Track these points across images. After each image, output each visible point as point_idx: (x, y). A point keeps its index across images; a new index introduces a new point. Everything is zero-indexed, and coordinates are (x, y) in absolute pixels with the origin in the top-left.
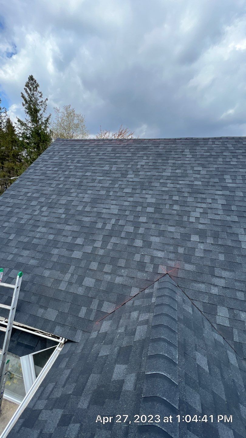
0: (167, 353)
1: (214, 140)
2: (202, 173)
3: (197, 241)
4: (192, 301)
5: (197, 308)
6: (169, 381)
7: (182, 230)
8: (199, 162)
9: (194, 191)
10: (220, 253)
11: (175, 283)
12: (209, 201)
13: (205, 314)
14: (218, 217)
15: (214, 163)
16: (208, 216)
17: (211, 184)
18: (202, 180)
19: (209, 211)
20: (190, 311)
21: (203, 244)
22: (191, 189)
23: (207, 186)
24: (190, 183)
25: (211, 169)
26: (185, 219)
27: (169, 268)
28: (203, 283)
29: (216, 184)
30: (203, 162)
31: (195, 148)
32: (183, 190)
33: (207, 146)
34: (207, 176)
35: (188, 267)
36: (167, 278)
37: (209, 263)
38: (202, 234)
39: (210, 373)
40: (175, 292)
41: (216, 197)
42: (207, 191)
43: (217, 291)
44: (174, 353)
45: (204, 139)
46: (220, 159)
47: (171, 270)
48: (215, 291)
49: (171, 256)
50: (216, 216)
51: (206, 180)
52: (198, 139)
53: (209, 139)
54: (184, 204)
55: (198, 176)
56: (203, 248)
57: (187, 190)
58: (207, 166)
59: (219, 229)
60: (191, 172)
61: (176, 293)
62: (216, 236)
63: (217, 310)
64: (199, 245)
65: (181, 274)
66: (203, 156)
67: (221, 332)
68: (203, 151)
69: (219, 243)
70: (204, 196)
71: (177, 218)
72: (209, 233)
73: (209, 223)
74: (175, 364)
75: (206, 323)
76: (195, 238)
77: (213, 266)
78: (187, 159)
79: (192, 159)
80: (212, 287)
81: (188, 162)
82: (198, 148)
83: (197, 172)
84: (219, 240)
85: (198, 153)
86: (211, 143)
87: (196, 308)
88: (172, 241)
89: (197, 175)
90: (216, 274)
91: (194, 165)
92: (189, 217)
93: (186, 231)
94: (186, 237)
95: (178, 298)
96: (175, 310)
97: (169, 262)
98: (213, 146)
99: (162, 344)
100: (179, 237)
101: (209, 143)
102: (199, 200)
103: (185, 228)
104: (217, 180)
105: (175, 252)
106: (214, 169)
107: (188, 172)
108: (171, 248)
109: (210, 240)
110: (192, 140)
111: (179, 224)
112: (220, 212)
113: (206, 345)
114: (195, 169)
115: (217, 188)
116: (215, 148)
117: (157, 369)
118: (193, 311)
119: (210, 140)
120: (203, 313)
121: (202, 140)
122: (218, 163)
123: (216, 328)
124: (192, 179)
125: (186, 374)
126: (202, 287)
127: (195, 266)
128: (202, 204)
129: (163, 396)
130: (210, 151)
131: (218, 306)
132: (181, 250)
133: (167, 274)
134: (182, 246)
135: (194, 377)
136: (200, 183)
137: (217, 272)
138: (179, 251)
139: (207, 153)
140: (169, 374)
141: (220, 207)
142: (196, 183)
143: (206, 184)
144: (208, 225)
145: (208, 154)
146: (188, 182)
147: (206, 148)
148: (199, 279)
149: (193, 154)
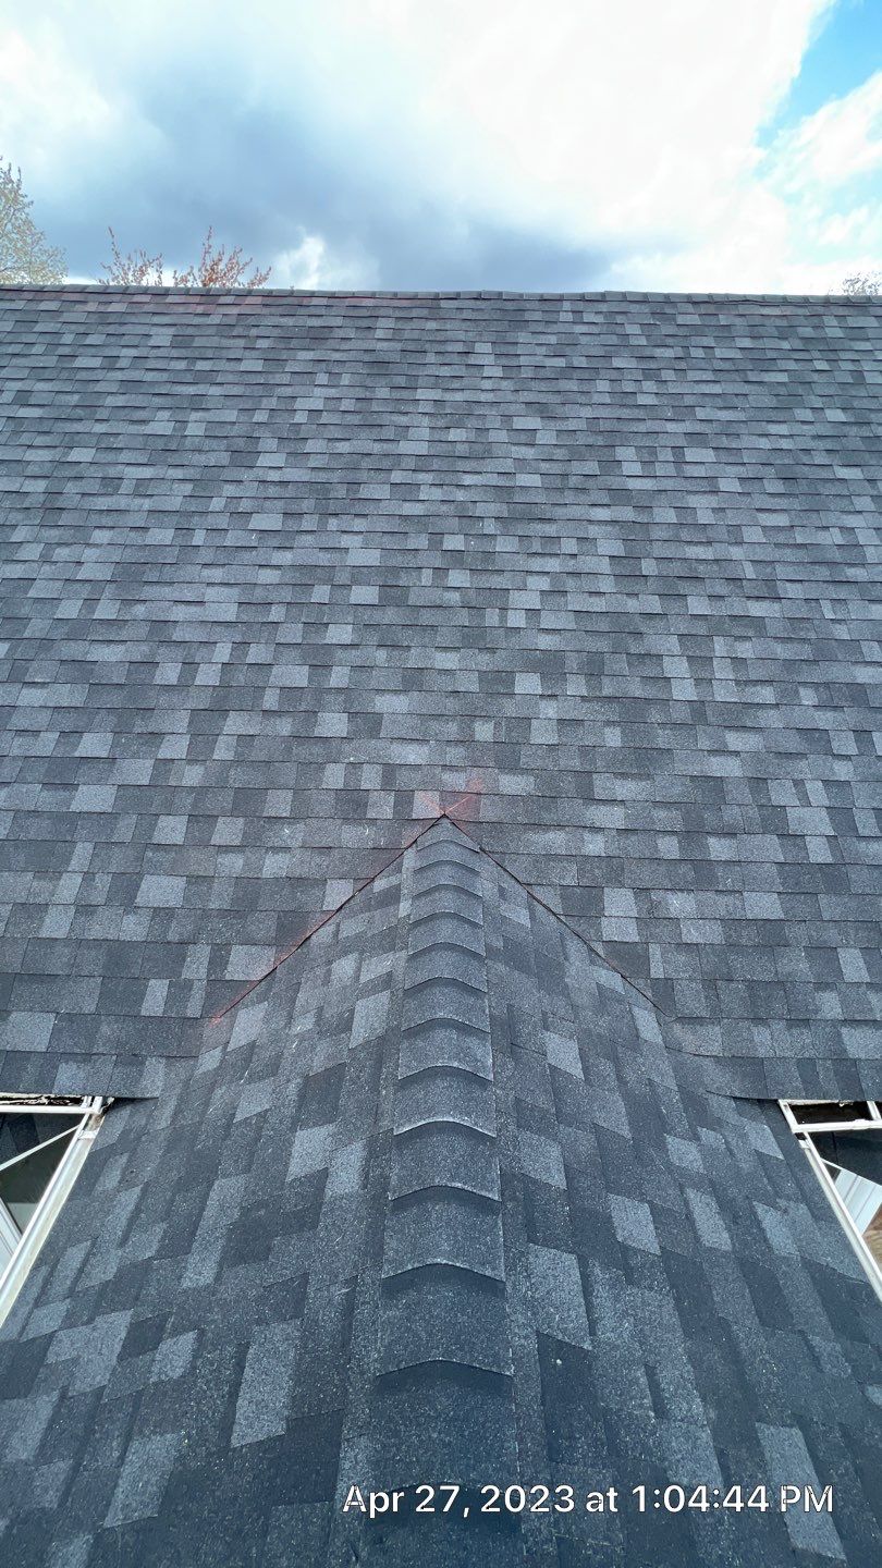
0: (457, 1057)
1: (580, 306)
2: (541, 438)
3: (536, 692)
4: (529, 888)
5: (544, 906)
6: (470, 1133)
7: (484, 661)
8: (531, 397)
9: (520, 514)
10: (609, 723)
11: (470, 844)
12: (570, 546)
13: (571, 922)
14: (599, 605)
15: (583, 399)
16: (566, 604)
17: (573, 482)
18: (544, 467)
19: (570, 584)
20: (523, 918)
21: (554, 703)
22: (505, 506)
23: (561, 490)
24: (502, 481)
25: (572, 425)
26: (492, 617)
27: (448, 795)
28: (560, 827)
29: (590, 483)
30: (542, 398)
31: (510, 337)
32: (479, 510)
33: (555, 328)
34: (560, 454)
35: (512, 784)
36: (445, 831)
37: (576, 764)
38: (550, 667)
39: (587, 1080)
40: (472, 871)
41: (593, 531)
42: (560, 512)
43: (602, 845)
44: (479, 1054)
45: (543, 299)
46: (603, 386)
47: (457, 801)
48: (595, 845)
49: (454, 754)
50: (592, 600)
51: (556, 468)
52: (520, 298)
53: (561, 299)
54: (484, 563)
55: (529, 453)
56: (555, 716)
57: (494, 509)
58: (560, 411)
59: (603, 645)
60: (503, 436)
61: (477, 874)
62: (594, 669)
63: (602, 901)
64: (543, 704)
65: (488, 812)
66: (542, 373)
67: (615, 963)
68: (543, 350)
69: (606, 692)
70: (550, 529)
71: (463, 618)
72: (572, 662)
73: (572, 626)
74: (483, 1083)
75: (574, 946)
76: (528, 684)
77: (588, 768)
78: (487, 384)
79: (504, 384)
80: (587, 836)
81: (490, 397)
82: (522, 337)
83: (523, 438)
84: (605, 680)
85: (523, 361)
86: (570, 317)
87: (541, 908)
88: (452, 705)
89: (523, 449)
90: (599, 793)
91: (513, 409)
92: (504, 609)
93: (498, 661)
94: (498, 683)
95: (485, 887)
96: (475, 925)
97: (447, 777)
98: (579, 329)
99: (441, 1035)
100: (475, 687)
101: (563, 317)
102: (536, 547)
103: (493, 650)
104: (592, 467)
105: (467, 741)
106: (583, 425)
107: (493, 436)
108: (452, 729)
109: (576, 686)
110: (499, 304)
111: (474, 639)
112: (607, 585)
113: (574, 1007)
114: (519, 423)
115: (596, 497)
116: (583, 340)
117: (430, 1111)
118: (533, 918)
119: (567, 306)
120: (562, 918)
121: (536, 305)
122: (596, 398)
123: (601, 953)
124: (508, 465)
125: (518, 1101)
126: (556, 840)
127: (532, 779)
128: (547, 559)
129: (453, 1178)
130: (568, 351)
131: (606, 890)
132: (484, 731)
133: (444, 816)
134: (487, 718)
135: (543, 1101)
136: (536, 480)
137: (602, 785)
138: (477, 737)
139: (556, 359)
140: (469, 1114)
141: (605, 566)
142: (523, 479)
143: (558, 482)
144: (568, 635)
145: (561, 362)
146: (495, 480)
147: (553, 339)
148: (547, 817)
149: (505, 361)
